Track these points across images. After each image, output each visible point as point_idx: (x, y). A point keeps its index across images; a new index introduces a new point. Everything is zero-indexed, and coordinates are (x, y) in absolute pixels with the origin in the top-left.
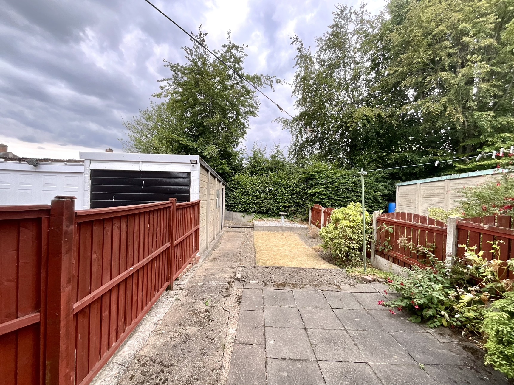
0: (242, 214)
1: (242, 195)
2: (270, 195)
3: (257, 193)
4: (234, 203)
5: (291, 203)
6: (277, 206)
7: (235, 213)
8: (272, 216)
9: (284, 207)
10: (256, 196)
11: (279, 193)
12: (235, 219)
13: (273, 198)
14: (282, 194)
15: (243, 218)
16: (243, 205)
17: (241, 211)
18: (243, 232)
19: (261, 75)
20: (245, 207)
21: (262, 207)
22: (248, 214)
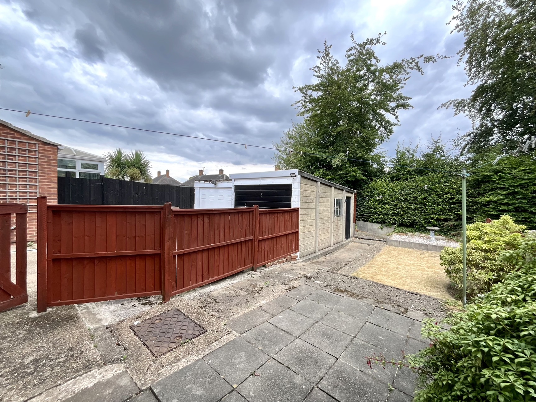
0: (380, 225)
1: (378, 204)
2: (415, 204)
3: (397, 202)
4: (370, 213)
5: (450, 215)
6: (427, 219)
7: (370, 224)
8: (419, 230)
9: (437, 220)
10: (396, 205)
11: (428, 202)
12: (371, 230)
13: (420, 208)
14: (434, 203)
15: (380, 230)
16: (379, 215)
17: (378, 222)
18: (371, 245)
19: (403, 61)
20: (381, 218)
21: (404, 218)
22: (386, 226)
